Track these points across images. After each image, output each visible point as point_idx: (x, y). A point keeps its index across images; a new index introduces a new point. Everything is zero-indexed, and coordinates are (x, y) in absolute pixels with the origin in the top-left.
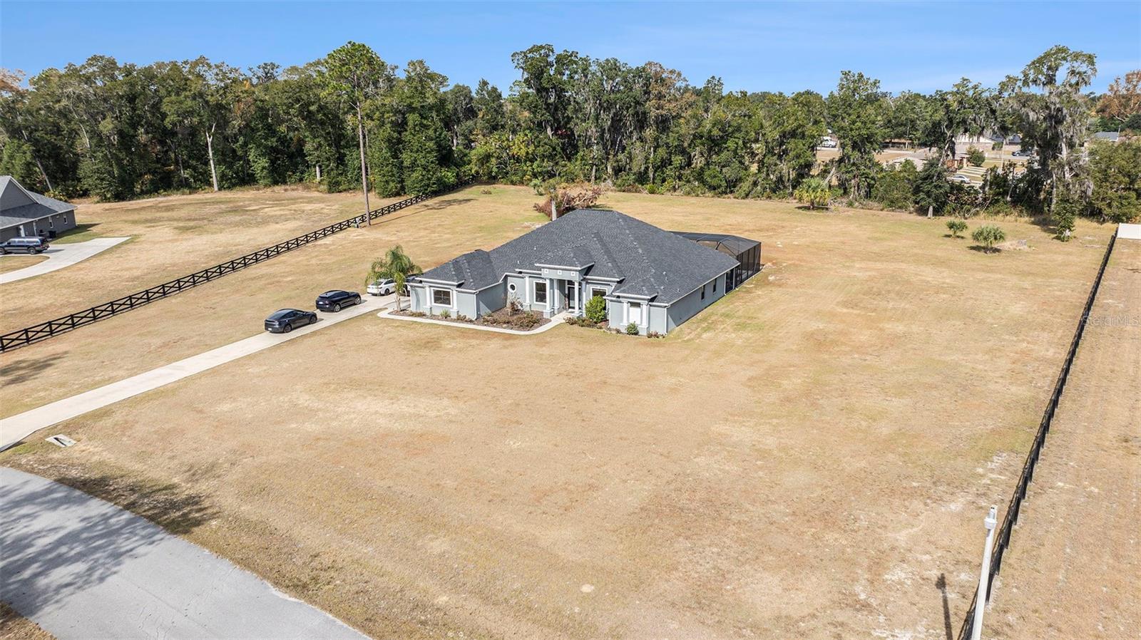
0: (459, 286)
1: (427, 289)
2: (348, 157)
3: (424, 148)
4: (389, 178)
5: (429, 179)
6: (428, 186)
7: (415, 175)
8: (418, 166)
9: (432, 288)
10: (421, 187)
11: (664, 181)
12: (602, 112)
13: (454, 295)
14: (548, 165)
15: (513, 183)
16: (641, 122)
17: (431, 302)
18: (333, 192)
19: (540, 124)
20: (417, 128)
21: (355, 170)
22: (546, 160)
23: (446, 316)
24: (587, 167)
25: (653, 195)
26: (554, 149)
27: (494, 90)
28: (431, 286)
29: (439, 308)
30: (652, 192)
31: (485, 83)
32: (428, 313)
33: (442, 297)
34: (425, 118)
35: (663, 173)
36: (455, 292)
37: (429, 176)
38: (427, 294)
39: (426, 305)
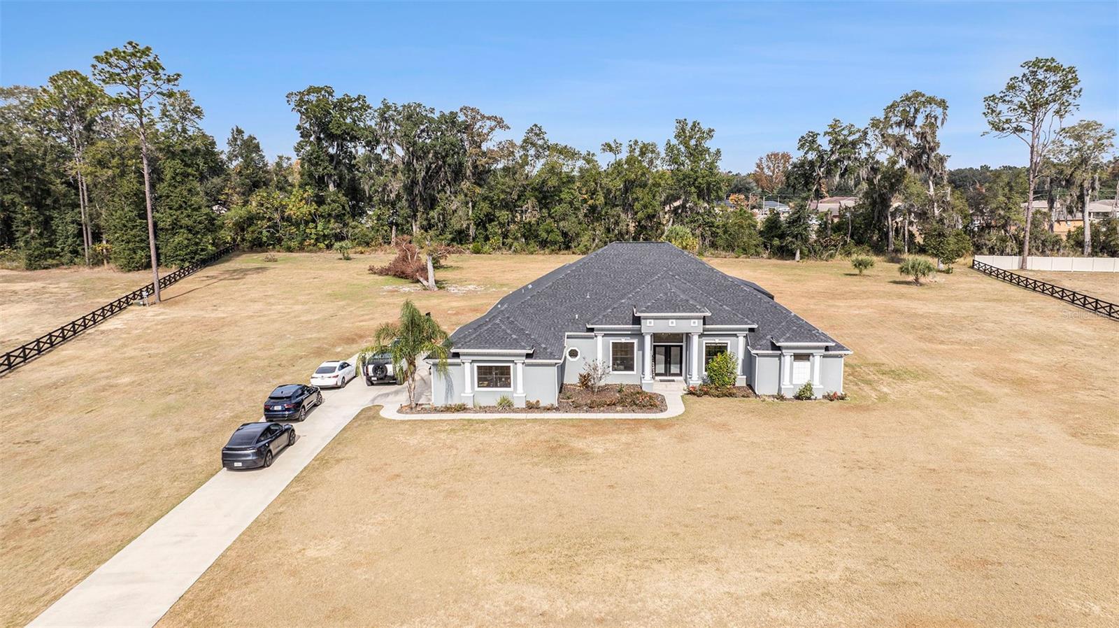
0: (528, 356)
1: (467, 366)
2: (56, 221)
3: (189, 203)
4: (137, 244)
5: (197, 244)
6: (196, 253)
7: (177, 239)
8: (181, 227)
9: (476, 365)
10: (186, 254)
11: (487, 239)
12: (415, 161)
13: (519, 371)
14: (334, 226)
15: (289, 250)
16: (458, 173)
17: (473, 388)
18: (35, 269)
19: (321, 179)
20: (178, 178)
21: (67, 237)
22: (332, 221)
23: (506, 405)
24: (385, 228)
25: (478, 255)
26: (344, 208)
27: (252, 138)
28: (473, 361)
29: (492, 395)
30: (477, 251)
31: (240, 132)
32: (470, 405)
33: (494, 376)
34: (189, 166)
35: (486, 230)
36: (520, 366)
37: (197, 240)
38: (466, 373)
39: (463, 391)
